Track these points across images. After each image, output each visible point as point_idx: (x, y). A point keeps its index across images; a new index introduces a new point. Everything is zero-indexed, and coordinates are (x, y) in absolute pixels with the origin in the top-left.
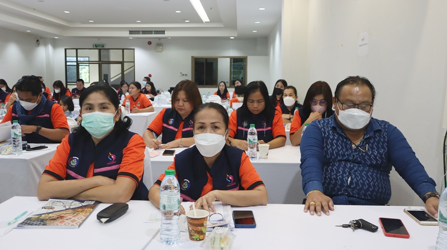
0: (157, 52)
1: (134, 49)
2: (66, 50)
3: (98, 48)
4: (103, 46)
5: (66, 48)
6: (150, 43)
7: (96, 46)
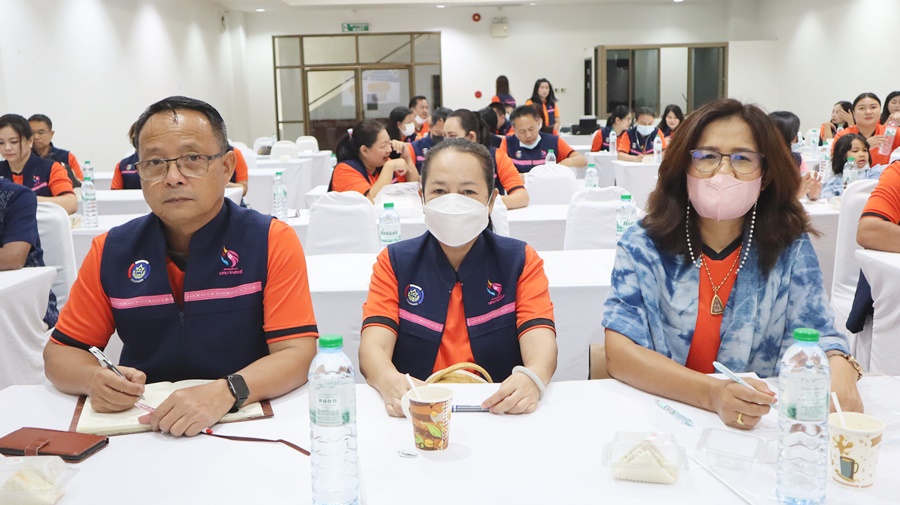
0: (496, 37)
1: (439, 34)
2: (274, 38)
3: (354, 32)
4: (367, 29)
5: (275, 34)
6: (477, 17)
7: (350, 29)
